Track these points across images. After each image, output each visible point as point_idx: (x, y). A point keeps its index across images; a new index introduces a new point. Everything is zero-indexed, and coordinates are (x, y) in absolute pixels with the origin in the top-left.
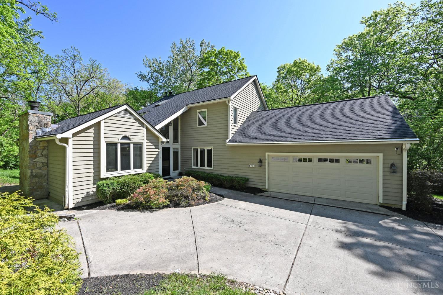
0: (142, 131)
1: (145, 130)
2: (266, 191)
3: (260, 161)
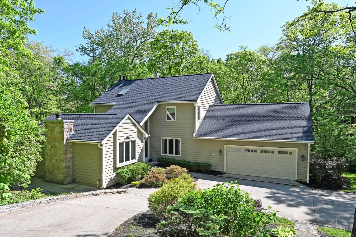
1: (137, 130)
2: (225, 174)
3: (220, 151)
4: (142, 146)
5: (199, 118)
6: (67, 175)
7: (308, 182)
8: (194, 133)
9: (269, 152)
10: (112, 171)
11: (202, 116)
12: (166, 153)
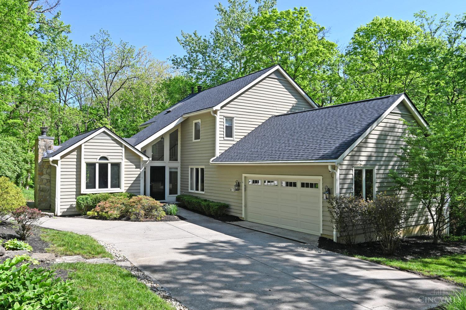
0: (120, 151)
1: (124, 149)
2: (243, 221)
4: (139, 173)
5: (228, 135)
6: (42, 199)
7: (335, 239)
8: (214, 156)
9: (291, 184)
10: (73, 196)
11: (241, 132)
12: (193, 188)
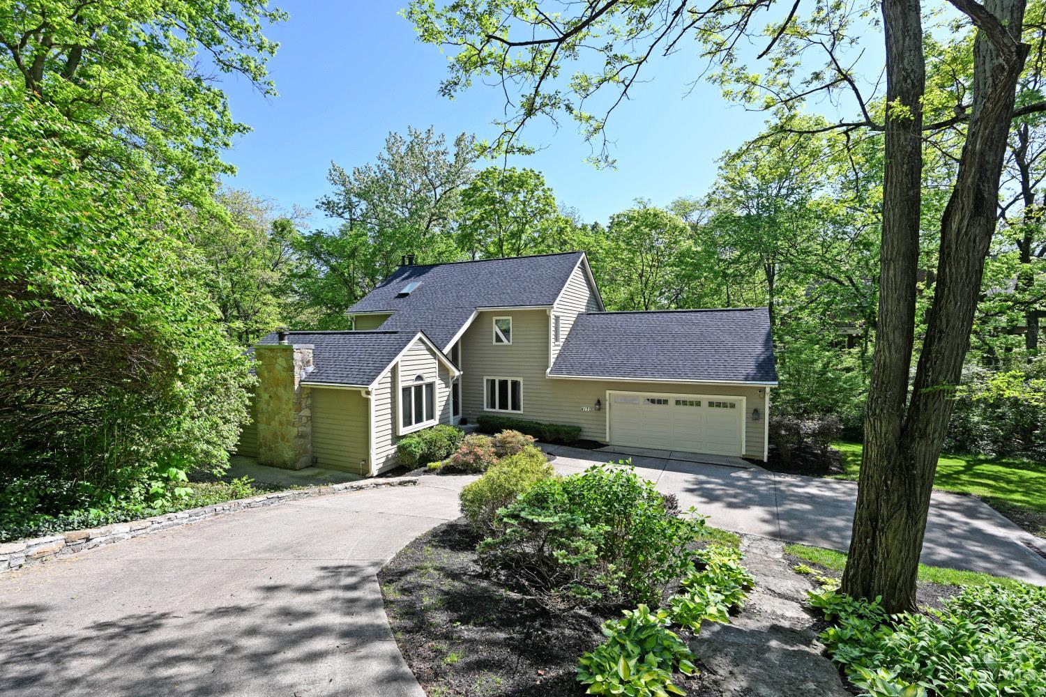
0: (434, 365)
1: (437, 362)
3: (599, 403)
4: (448, 393)
5: (557, 339)
7: (765, 460)
8: (548, 367)
9: (691, 404)
10: (390, 442)
11: (563, 334)
12: (493, 406)
